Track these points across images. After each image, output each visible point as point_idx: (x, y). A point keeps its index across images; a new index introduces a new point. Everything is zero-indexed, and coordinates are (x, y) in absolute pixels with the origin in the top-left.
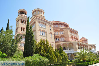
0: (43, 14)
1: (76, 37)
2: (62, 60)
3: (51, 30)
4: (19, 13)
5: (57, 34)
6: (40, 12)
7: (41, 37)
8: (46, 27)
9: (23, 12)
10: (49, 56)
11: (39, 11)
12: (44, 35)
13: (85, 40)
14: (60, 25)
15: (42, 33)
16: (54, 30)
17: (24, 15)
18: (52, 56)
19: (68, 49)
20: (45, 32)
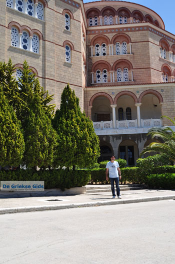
3: (70, 33)
5: (101, 54)
7: (16, 55)
8: (42, 16)
12: (30, 49)
14: (121, 16)
15: (25, 41)
16: (92, 37)
20: (40, 37)
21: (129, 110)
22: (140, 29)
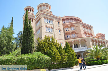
0: (50, 8)
1: (90, 33)
2: (69, 58)
3: (59, 26)
4: (26, 11)
5: (67, 31)
6: (46, 6)
7: (47, 34)
8: (52, 23)
9: (29, 10)
10: (51, 54)
11: (44, 5)
12: (50, 32)
13: (102, 36)
14: (71, 20)
15: (49, 30)
16: (64, 26)
17: (30, 12)
18: (54, 53)
19: (80, 47)
20: (53, 28)
21: (77, 45)
22: (77, 23)
